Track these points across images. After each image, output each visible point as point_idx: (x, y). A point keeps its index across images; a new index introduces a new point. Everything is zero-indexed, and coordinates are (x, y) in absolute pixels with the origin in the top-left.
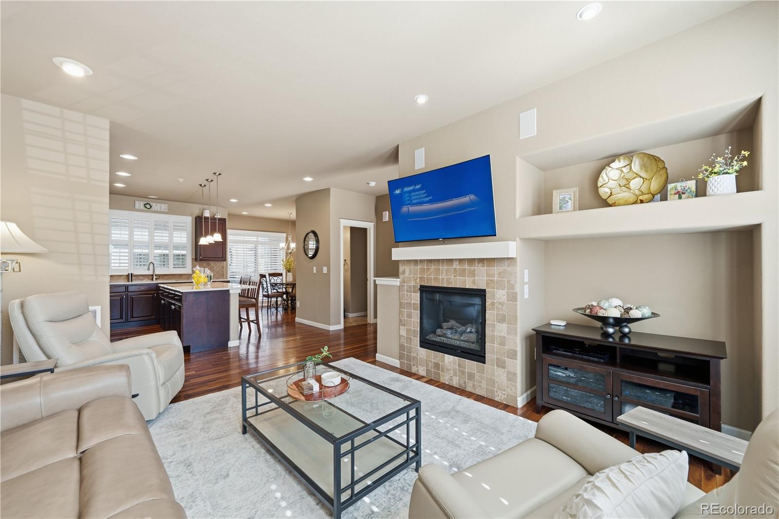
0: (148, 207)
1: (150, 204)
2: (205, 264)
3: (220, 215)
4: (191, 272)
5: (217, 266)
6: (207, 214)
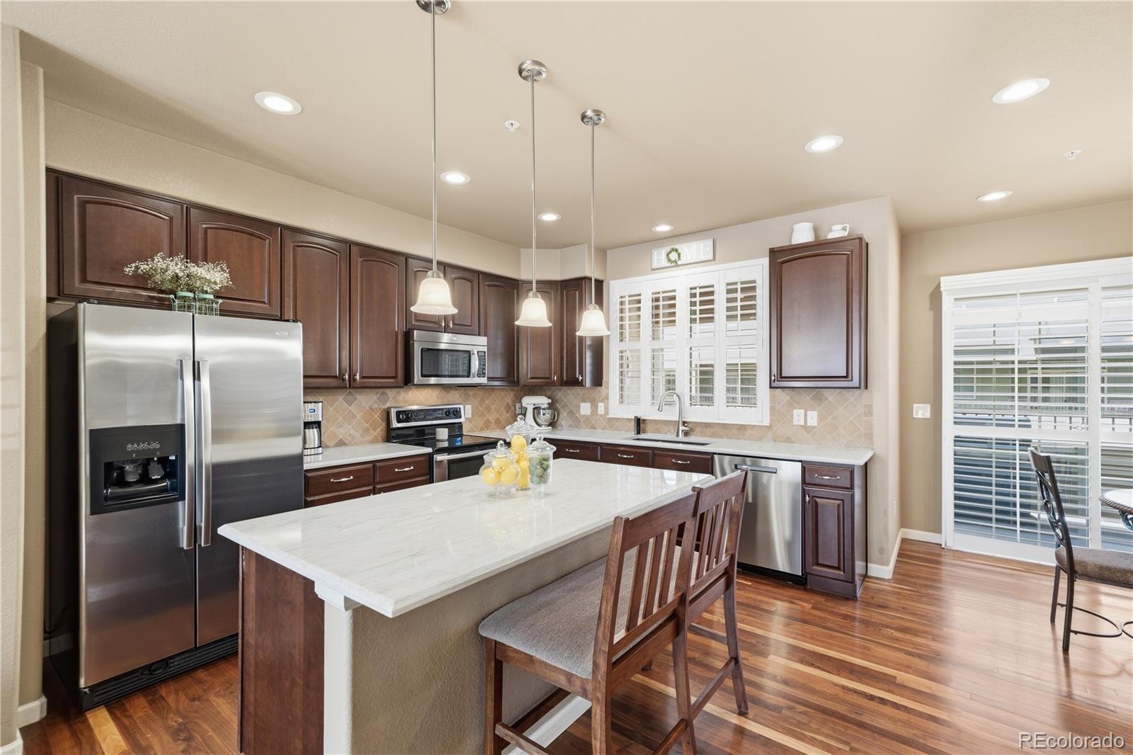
0: (674, 258)
2: (807, 397)
3: (844, 229)
4: (766, 422)
5: (846, 406)
6: (802, 234)
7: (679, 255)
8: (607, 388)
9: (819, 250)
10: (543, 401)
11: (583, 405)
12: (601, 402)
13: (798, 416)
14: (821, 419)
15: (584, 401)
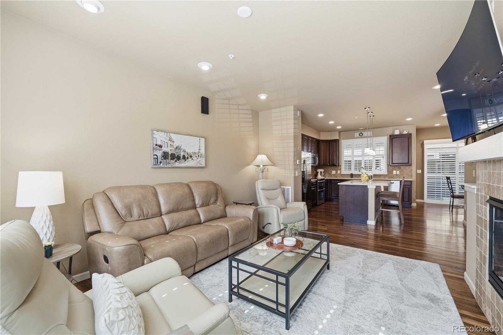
0: (361, 135)
1: (362, 133)
2: (397, 168)
3: (407, 132)
4: (386, 174)
5: (406, 169)
6: (397, 132)
7: (362, 134)
8: (341, 167)
9: (401, 136)
10: (322, 170)
11: (333, 171)
12: (339, 170)
13: (394, 172)
14: (400, 172)
15: (333, 170)
